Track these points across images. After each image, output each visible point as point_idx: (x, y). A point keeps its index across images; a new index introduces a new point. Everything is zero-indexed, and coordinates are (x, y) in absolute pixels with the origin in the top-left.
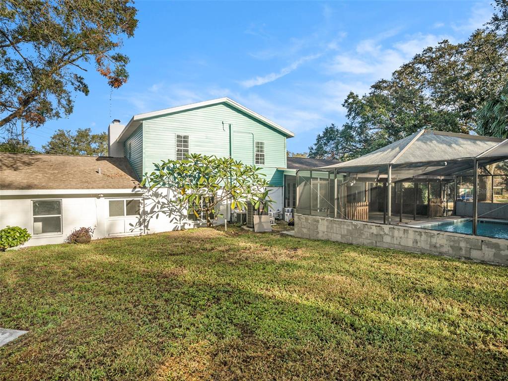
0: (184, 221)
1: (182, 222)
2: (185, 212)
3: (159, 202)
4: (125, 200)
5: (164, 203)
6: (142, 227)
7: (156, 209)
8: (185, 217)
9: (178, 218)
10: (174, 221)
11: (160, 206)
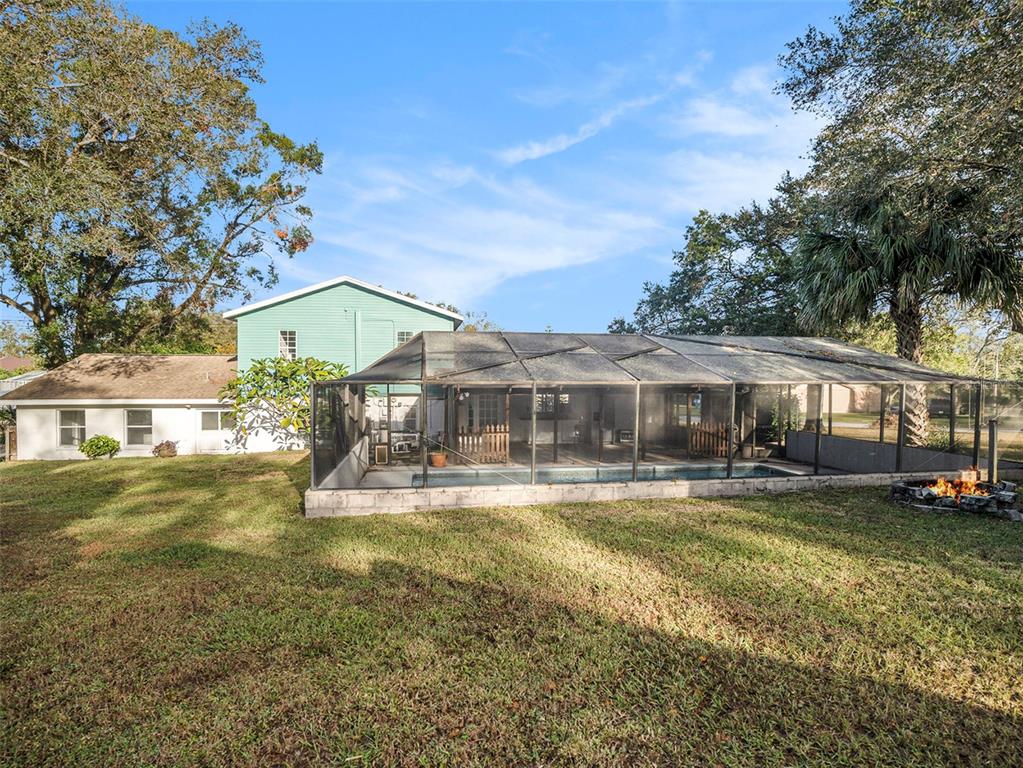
0: (292, 441)
1: (289, 442)
2: (292, 429)
3: (258, 416)
4: (219, 411)
5: (265, 418)
6: (240, 445)
7: (255, 425)
8: (293, 435)
9: (283, 436)
10: (279, 440)
11: (260, 420)
